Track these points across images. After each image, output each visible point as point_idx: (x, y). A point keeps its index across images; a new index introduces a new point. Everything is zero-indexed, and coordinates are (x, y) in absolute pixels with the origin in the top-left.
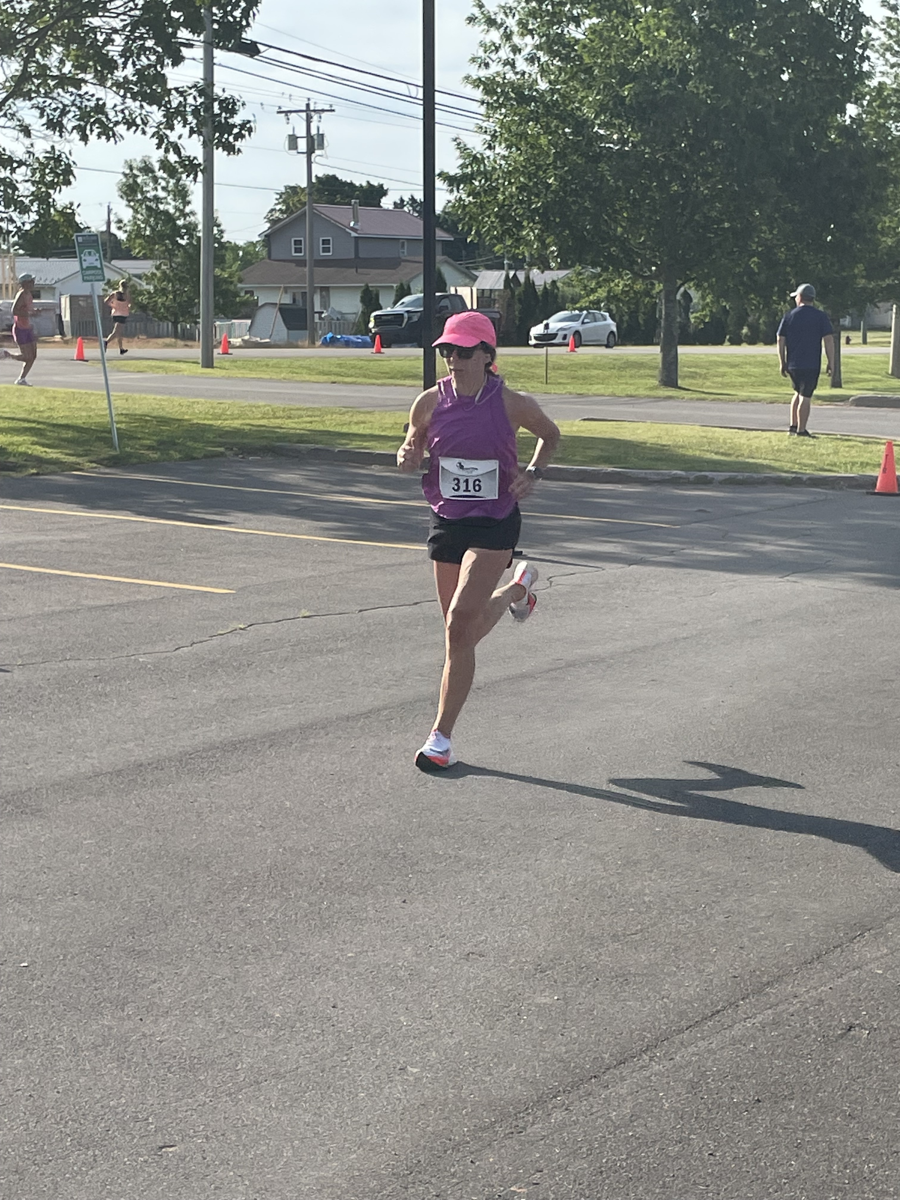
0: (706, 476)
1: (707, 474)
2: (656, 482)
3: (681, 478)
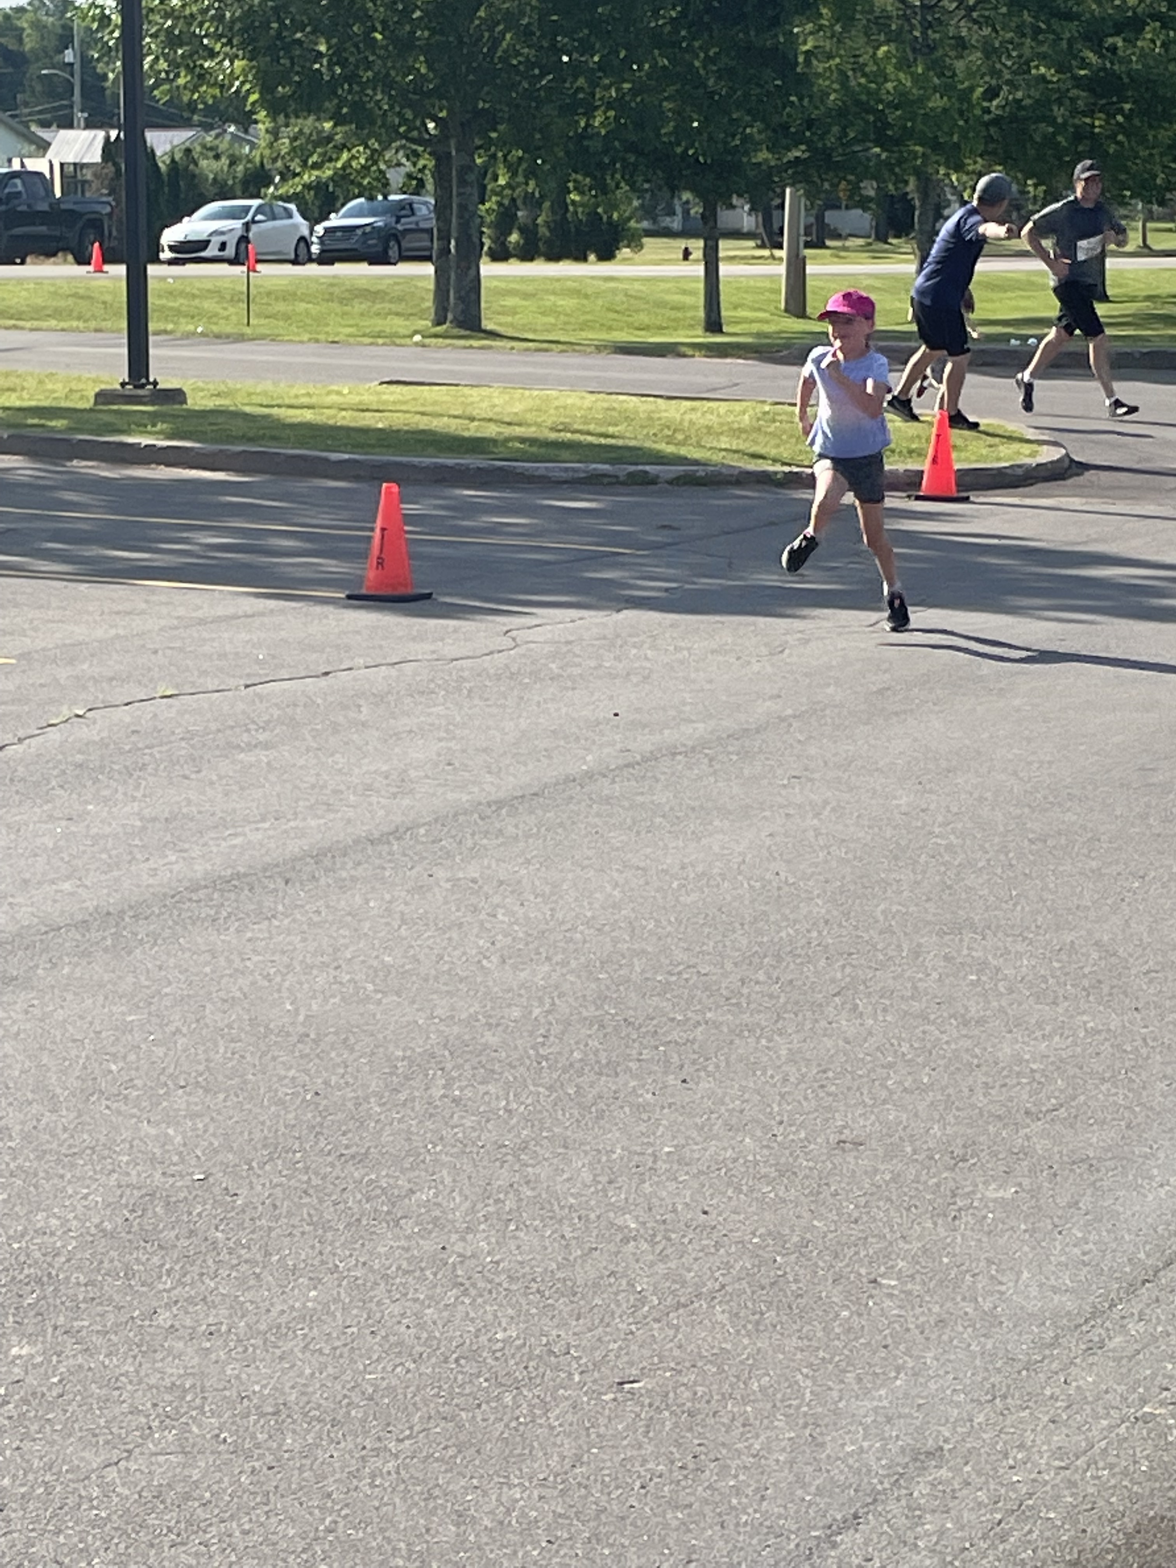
0: (646, 472)
1: (648, 468)
2: (565, 482)
3: (604, 475)
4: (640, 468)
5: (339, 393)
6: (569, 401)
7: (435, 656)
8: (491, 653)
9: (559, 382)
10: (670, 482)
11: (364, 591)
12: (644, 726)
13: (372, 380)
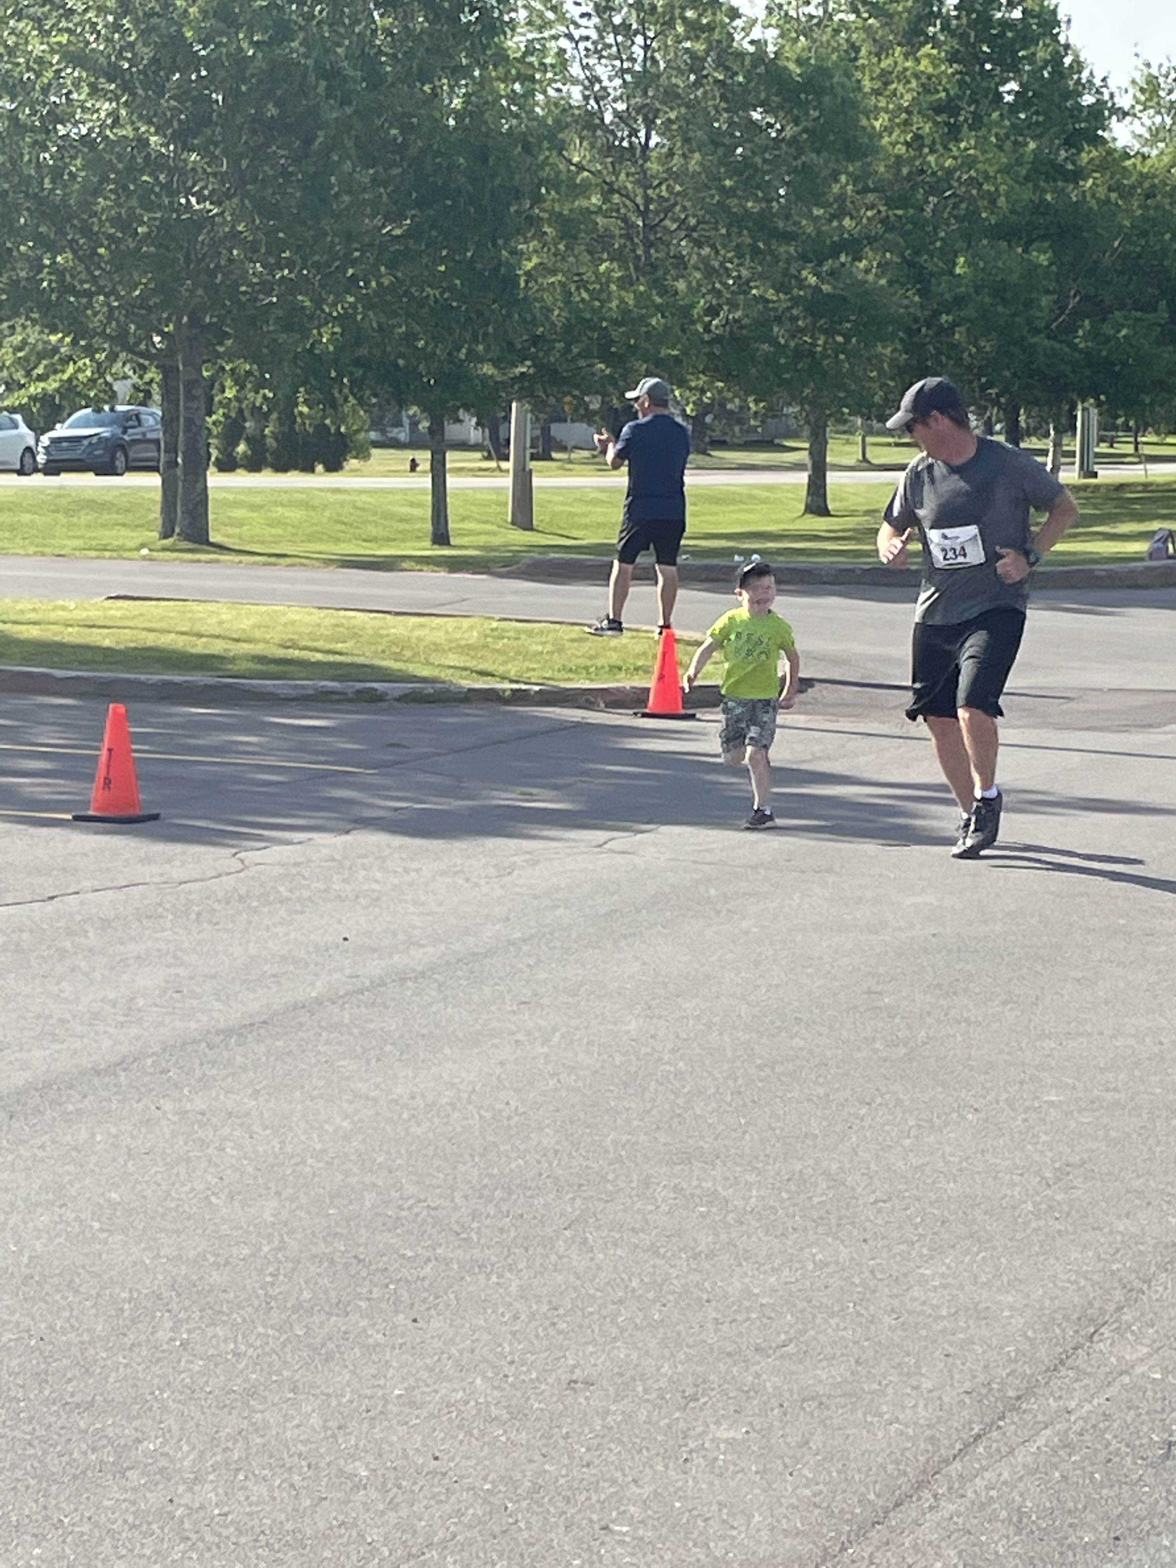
0: (374, 689)
1: (375, 685)
2: (293, 700)
3: (333, 692)
4: (368, 685)
5: (64, 608)
6: (297, 617)
7: (164, 879)
8: (220, 876)
9: (288, 598)
10: (398, 700)
11: (91, 813)
12: (375, 950)
13: (99, 595)
